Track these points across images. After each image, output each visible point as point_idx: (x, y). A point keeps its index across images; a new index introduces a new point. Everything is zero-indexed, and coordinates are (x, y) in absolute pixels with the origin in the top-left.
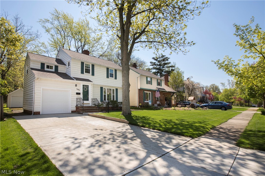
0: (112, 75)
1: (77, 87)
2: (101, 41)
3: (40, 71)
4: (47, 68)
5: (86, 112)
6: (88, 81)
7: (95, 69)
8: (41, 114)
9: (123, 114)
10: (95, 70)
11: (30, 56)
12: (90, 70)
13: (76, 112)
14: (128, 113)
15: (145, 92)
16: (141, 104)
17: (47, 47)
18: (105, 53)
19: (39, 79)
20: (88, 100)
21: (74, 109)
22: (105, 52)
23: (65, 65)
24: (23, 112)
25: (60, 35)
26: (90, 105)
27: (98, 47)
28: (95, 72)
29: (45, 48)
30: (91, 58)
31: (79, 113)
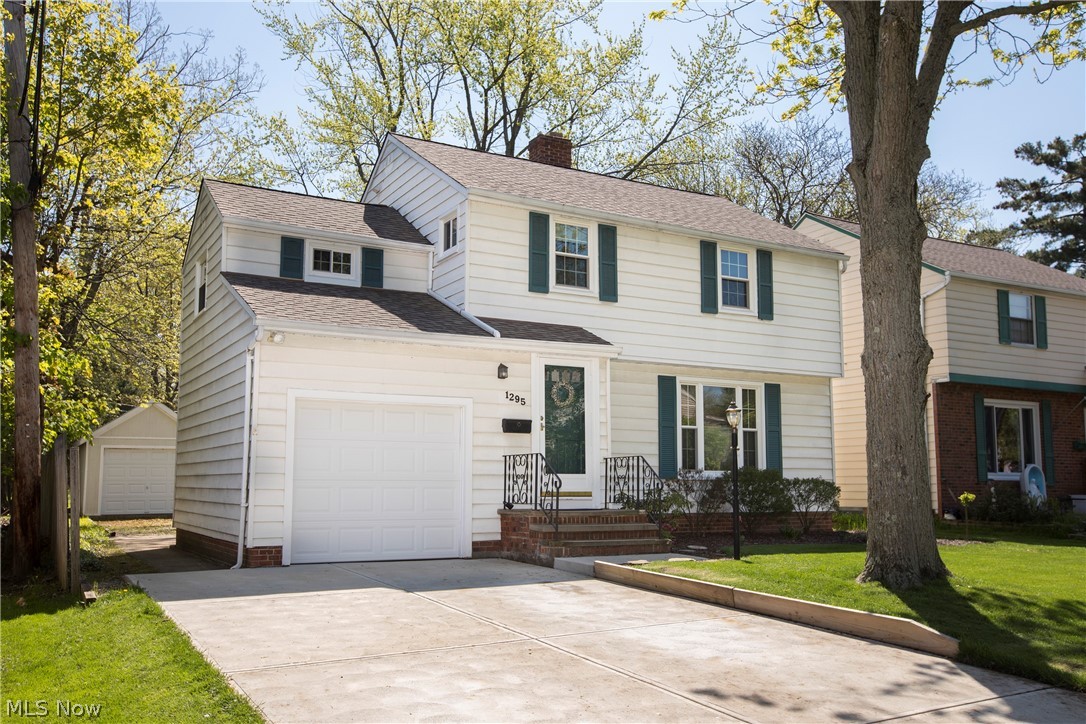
0: (737, 295)
1: (511, 384)
2: (633, 71)
3: (277, 289)
4: (316, 267)
5: (574, 553)
6: (577, 336)
7: (620, 254)
8: (286, 560)
9: (879, 574)
10: (621, 266)
11: (217, 199)
12: (585, 261)
13: (505, 553)
14: (916, 570)
15: (988, 402)
16: (971, 497)
17: (296, 143)
18: (664, 148)
19: (277, 338)
20: (579, 468)
21: (492, 530)
22: (665, 141)
23: (425, 241)
24: (174, 542)
25: (371, 66)
26: (597, 502)
27: (613, 115)
28: (620, 277)
29: (287, 152)
30: (585, 183)
31: (525, 558)
